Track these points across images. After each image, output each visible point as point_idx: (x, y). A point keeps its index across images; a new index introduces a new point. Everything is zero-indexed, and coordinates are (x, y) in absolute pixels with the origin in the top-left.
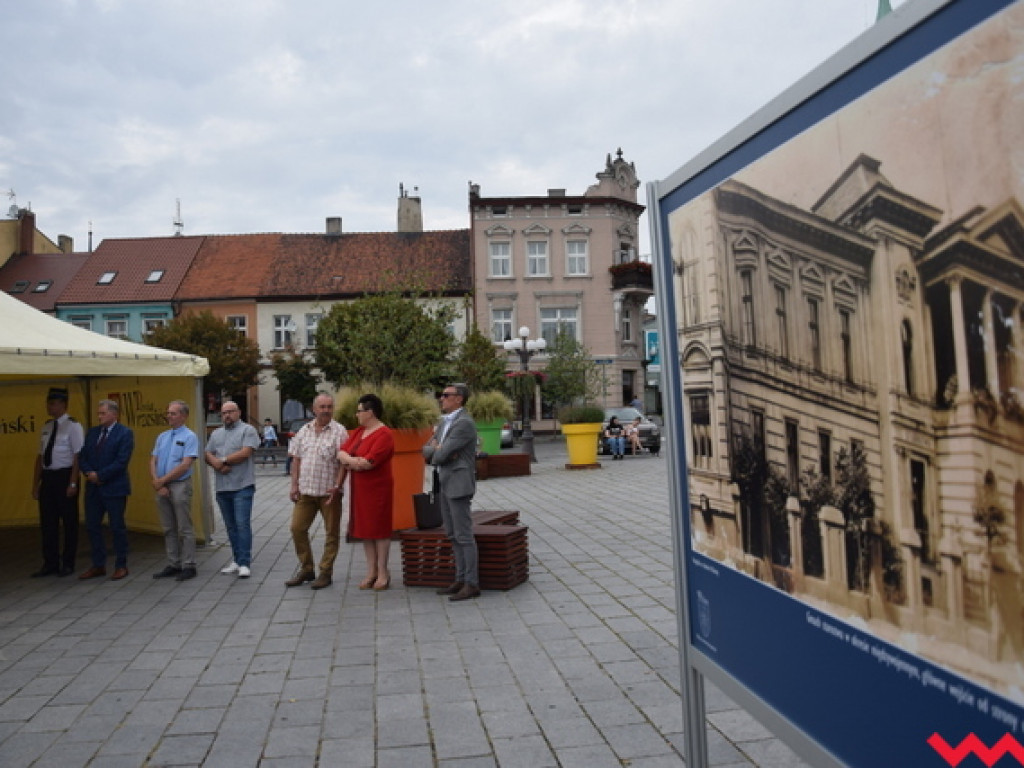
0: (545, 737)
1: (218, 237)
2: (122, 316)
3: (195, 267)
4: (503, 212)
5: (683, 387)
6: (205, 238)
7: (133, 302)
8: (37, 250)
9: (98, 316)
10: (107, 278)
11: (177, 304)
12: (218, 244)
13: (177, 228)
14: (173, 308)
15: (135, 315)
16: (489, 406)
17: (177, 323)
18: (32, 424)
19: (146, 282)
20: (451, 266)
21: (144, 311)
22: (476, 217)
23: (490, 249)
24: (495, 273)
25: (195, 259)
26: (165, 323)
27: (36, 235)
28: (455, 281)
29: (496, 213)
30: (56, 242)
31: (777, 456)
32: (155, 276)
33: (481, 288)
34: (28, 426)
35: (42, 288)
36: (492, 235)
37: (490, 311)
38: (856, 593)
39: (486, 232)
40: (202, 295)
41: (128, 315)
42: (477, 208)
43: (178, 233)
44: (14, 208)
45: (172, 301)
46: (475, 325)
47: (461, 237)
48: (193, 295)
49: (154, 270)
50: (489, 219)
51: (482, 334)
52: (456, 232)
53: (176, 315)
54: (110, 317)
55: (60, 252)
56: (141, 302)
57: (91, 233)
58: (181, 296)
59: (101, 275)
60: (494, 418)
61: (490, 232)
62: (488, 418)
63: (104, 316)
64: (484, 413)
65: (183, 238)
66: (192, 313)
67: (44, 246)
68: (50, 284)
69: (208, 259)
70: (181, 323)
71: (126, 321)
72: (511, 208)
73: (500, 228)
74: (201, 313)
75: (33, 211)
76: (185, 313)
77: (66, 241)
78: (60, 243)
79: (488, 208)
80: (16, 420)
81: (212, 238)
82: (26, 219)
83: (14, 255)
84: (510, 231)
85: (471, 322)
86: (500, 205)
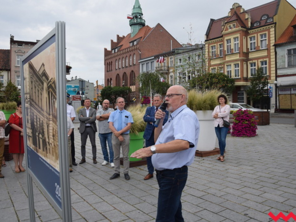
0: (11, 200)
4: (21, 46)
5: (26, 107)
16: (12, 106)
20: (3, 61)
22: (12, 46)
23: (17, 57)
24: (18, 64)
28: (4, 66)
29: (19, 45)
31: (35, 124)
33: (13, 69)
36: (17, 52)
37: (16, 76)
38: (44, 152)
39: (15, 51)
42: (12, 43)
46: (10, 80)
47: (7, 52)
50: (16, 47)
51: (13, 83)
52: (5, 50)
60: (13, 110)
61: (16, 51)
62: (11, 110)
64: (10, 108)
72: (24, 44)
73: (20, 50)
79: (16, 44)
84: (23, 52)
85: (9, 79)
86: (20, 43)
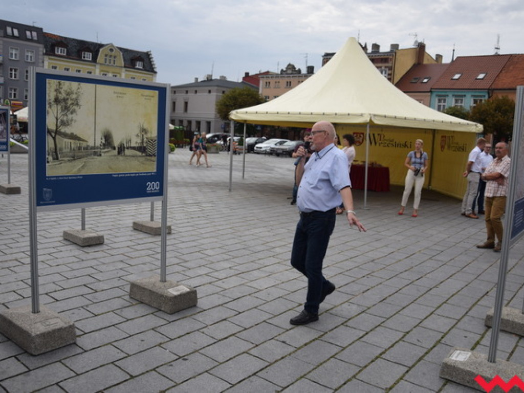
1: (519, 55)
2: (462, 96)
3: (503, 72)
6: (511, 56)
7: (469, 89)
8: (425, 62)
9: (450, 95)
10: (457, 76)
11: (491, 91)
12: (518, 59)
13: (496, 50)
14: (489, 93)
15: (469, 95)
17: (489, 101)
18: (410, 145)
19: (477, 79)
21: (473, 94)
25: (504, 67)
26: (483, 102)
27: (425, 55)
30: (434, 58)
32: (481, 76)
34: (409, 146)
35: (425, 81)
40: (505, 87)
41: (465, 96)
43: (497, 53)
44: (416, 42)
45: (489, 89)
48: (500, 87)
49: (481, 73)
53: (489, 97)
54: (456, 96)
55: (436, 63)
56: (472, 89)
57: (454, 50)
58: (493, 87)
59: (454, 75)
63: (453, 95)
65: (499, 55)
66: (497, 96)
67: (428, 60)
68: (429, 78)
69: (511, 68)
70: (491, 101)
71: (464, 98)
74: (503, 97)
75: (425, 43)
76: (494, 96)
77: (439, 57)
78: (436, 58)
80: (404, 142)
81: (515, 56)
82: (421, 47)
83: (414, 65)
